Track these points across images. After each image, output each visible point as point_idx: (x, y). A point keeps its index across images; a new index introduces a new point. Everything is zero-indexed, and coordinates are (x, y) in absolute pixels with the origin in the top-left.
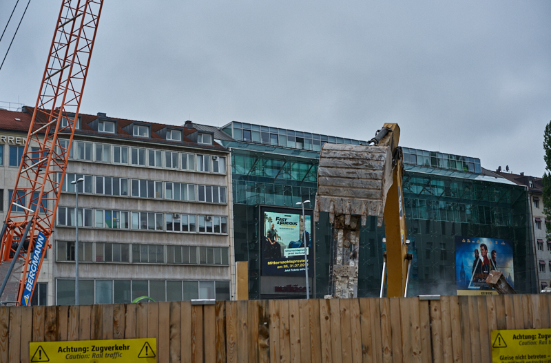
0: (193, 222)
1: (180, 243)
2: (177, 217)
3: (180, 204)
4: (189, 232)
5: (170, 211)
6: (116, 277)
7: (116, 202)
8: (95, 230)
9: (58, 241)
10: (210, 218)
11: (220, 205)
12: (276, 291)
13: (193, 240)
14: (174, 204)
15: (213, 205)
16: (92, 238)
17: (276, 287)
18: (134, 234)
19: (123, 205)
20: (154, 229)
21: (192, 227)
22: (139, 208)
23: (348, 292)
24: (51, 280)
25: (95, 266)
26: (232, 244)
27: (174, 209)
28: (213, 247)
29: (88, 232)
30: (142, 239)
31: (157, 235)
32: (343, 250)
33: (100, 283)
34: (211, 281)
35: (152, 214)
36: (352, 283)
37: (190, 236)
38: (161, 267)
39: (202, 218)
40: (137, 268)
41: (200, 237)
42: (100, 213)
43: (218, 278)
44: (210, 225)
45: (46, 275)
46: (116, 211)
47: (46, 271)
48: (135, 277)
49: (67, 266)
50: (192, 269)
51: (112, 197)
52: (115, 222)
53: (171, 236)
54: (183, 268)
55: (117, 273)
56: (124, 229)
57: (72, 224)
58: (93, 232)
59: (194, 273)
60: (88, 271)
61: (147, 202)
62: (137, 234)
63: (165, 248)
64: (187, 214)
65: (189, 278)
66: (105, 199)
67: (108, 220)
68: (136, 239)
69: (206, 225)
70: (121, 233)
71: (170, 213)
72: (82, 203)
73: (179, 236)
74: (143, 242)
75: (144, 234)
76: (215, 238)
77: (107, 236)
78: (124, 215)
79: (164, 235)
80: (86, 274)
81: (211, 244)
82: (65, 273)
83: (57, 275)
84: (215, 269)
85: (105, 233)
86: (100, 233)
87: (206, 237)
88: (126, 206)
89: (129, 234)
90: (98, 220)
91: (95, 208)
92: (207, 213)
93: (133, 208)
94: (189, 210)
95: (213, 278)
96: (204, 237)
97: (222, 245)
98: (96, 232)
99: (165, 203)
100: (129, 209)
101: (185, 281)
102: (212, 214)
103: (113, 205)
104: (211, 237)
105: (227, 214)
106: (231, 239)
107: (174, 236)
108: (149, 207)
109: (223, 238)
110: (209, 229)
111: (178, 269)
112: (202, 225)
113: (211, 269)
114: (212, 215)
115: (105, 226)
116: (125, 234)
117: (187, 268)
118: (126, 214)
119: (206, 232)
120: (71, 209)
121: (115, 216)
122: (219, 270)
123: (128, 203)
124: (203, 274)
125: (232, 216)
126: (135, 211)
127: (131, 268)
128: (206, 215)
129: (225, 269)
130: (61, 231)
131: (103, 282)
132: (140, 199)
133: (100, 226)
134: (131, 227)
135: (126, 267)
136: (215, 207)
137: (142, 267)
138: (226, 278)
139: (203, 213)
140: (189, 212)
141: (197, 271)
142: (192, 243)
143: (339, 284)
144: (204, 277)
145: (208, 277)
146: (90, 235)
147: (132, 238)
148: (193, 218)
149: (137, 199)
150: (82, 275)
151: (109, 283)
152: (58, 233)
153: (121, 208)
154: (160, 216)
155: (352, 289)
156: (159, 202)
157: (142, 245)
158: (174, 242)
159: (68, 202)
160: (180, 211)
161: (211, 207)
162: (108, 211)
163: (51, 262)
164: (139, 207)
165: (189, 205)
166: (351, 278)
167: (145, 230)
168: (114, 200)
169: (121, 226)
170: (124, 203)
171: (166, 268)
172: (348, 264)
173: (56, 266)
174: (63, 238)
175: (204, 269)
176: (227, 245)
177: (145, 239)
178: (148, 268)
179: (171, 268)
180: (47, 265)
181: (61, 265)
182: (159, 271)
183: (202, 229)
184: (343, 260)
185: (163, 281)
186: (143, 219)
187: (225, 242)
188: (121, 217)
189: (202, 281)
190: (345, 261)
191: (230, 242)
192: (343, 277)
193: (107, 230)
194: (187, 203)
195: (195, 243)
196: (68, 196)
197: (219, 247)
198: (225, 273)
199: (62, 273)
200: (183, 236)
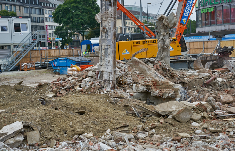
23: (108, 26)
32: (106, 2)
36: (110, 21)
143: (104, 22)
155: (110, 25)
166: (109, 18)
172: (108, 10)
184: (106, 8)
190: (106, 9)
192: (105, 18)
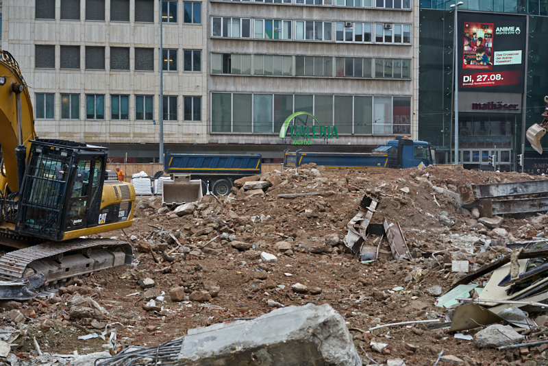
0: (368, 31)
1: (352, 54)
2: (348, 25)
3: (353, 11)
4: (363, 42)
5: (341, 19)
6: (277, 91)
7: (278, 10)
8: (253, 41)
9: (213, 53)
10: (388, 26)
11: (403, 11)
12: (473, 108)
13: (368, 52)
14: (346, 10)
15: (394, 11)
16: (251, 49)
17: (474, 104)
18: (298, 45)
19: (286, 13)
20: (321, 39)
21: (368, 37)
22: (305, 17)
24: (205, 94)
25: (254, 79)
26: (417, 55)
27: (346, 17)
28: (392, 59)
29: (246, 43)
30: (307, 51)
31: (325, 46)
33: (258, 97)
34: (388, 97)
35: (319, 23)
37: (364, 47)
38: (329, 81)
39: (381, 27)
40: (301, 82)
41: (377, 47)
42: (259, 23)
43: (397, 93)
44: (389, 34)
45: (200, 88)
46: (277, 21)
47: (200, 85)
48: (299, 91)
49: (223, 80)
50: (365, 82)
51: (273, 6)
52: (277, 32)
53: (341, 47)
54: (355, 82)
55: (278, 87)
56: (286, 39)
57: (229, 36)
58: (251, 43)
59: (369, 88)
60: (246, 85)
61: (315, 9)
62: (302, 45)
63: (334, 60)
64: (361, 22)
65: (362, 93)
66: (265, 8)
67: (268, 30)
68: (300, 51)
69: (384, 34)
70: (283, 44)
71: (341, 21)
72: (239, 13)
73: (352, 46)
74: (309, 53)
75: (310, 45)
76: (395, 49)
77: (268, 48)
78: (287, 25)
79: (333, 46)
80: (244, 87)
81: (390, 56)
82: (221, 86)
83: (212, 88)
84: (394, 83)
85: (265, 44)
86: (260, 44)
87: (384, 47)
88: (290, 14)
89: (292, 45)
90: (258, 30)
91: (253, 18)
92: (387, 20)
93: (297, 17)
94: (364, 17)
95: (390, 93)
96: (382, 48)
97: (404, 56)
98: (255, 43)
99: (336, 10)
100: (293, 17)
101: (357, 97)
102: (393, 21)
103: (275, 14)
104: (391, 48)
105: (411, 21)
106: (415, 50)
107: (345, 47)
108: (316, 16)
109: (406, 48)
110: (388, 39)
111: (350, 83)
112: (380, 35)
113: (389, 84)
114: (391, 23)
115: (264, 36)
116: (288, 44)
117: (360, 82)
118: (289, 23)
119: (384, 42)
120: (227, 19)
121: (277, 26)
122: (399, 84)
123: (291, 11)
124: (379, 89)
125: (417, 23)
126: (299, 20)
127: (294, 81)
128: (385, 23)
129: (406, 83)
130: (217, 42)
131: (262, 96)
132: (307, 7)
133: (259, 37)
134: (294, 38)
135: (289, 81)
136: (396, 14)
137: (307, 81)
138: (407, 93)
139: (382, 20)
140: (364, 20)
141: (371, 86)
142: (366, 55)
144: (380, 92)
145: (385, 92)
146: (248, 47)
147: (296, 50)
148: (368, 26)
149: (302, 7)
150: (240, 89)
151: (268, 97)
152: (213, 45)
153: (284, 17)
154: (328, 25)
156: (328, 10)
157: (306, 56)
158: (345, 53)
159: (224, 12)
160: (353, 19)
161: (392, 13)
162: (268, 21)
163: (206, 75)
164: (305, 15)
165: (364, 12)
167: (310, 40)
168: (275, 8)
169: (283, 36)
170: (287, 11)
171: (335, 82)
173: (211, 79)
174: (219, 50)
175: (381, 83)
176: (410, 56)
177: (311, 51)
178: (314, 82)
179: (341, 82)
180: (201, 78)
181: (216, 78)
182: (327, 85)
183: (379, 39)
185: (330, 96)
186: (309, 28)
187: (408, 53)
188: (283, 27)
189: (377, 97)
191: (414, 53)
193: (268, 41)
194: (363, 9)
195: (371, 55)
196: (223, 5)
197: (400, 59)
198: (406, 88)
199: (218, 86)
200: (356, 46)
